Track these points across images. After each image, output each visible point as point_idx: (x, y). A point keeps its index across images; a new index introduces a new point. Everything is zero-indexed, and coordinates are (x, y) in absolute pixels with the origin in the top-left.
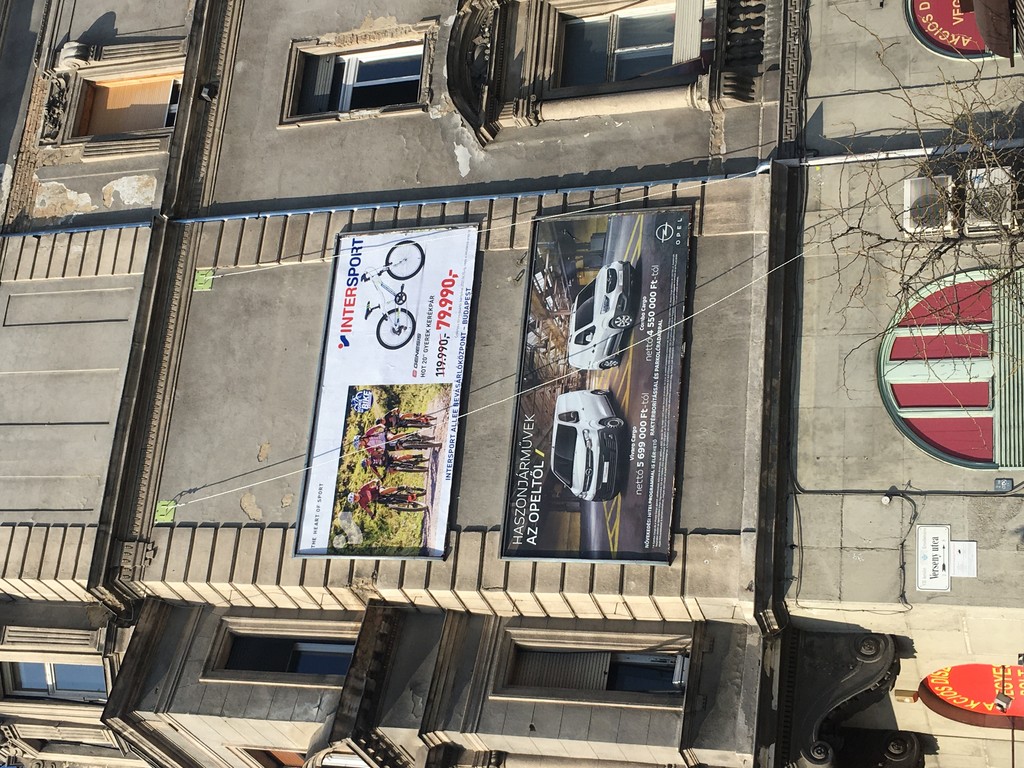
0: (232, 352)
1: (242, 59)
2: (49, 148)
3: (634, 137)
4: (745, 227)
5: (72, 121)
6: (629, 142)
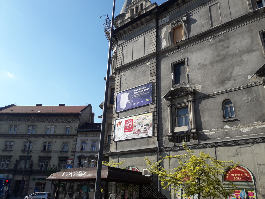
0: (139, 73)
1: (184, 50)
2: (171, 25)
3: (166, 124)
4: (150, 144)
5: (175, 26)
6: (165, 123)
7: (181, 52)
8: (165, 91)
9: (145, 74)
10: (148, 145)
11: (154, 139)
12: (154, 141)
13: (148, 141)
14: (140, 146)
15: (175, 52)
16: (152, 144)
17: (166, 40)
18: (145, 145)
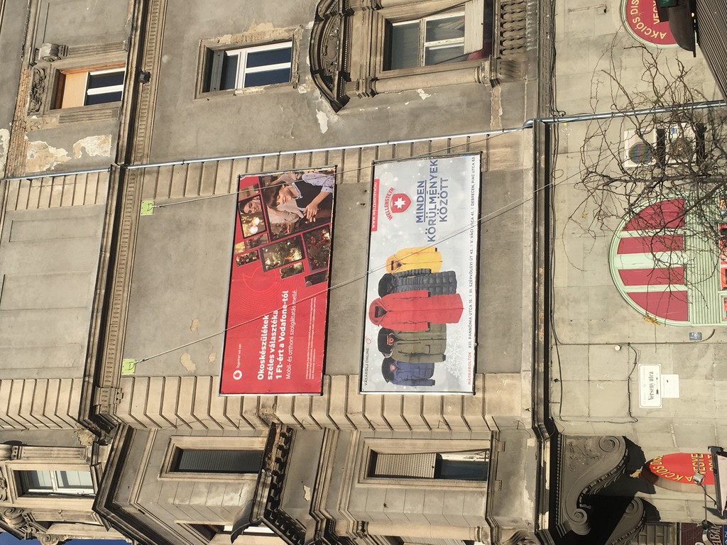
0: (169, 257)
1: (166, 53)
2: (34, 117)
3: (439, 105)
4: (517, 165)
5: (49, 99)
6: (436, 108)
7: (169, 62)
8: (300, 120)
9: (190, 223)
10: (518, 175)
11: (494, 147)
12: (506, 146)
13: (501, 175)
14: (518, 221)
15: (157, 90)
16: (516, 154)
17: (86, 133)
18: (518, 193)
